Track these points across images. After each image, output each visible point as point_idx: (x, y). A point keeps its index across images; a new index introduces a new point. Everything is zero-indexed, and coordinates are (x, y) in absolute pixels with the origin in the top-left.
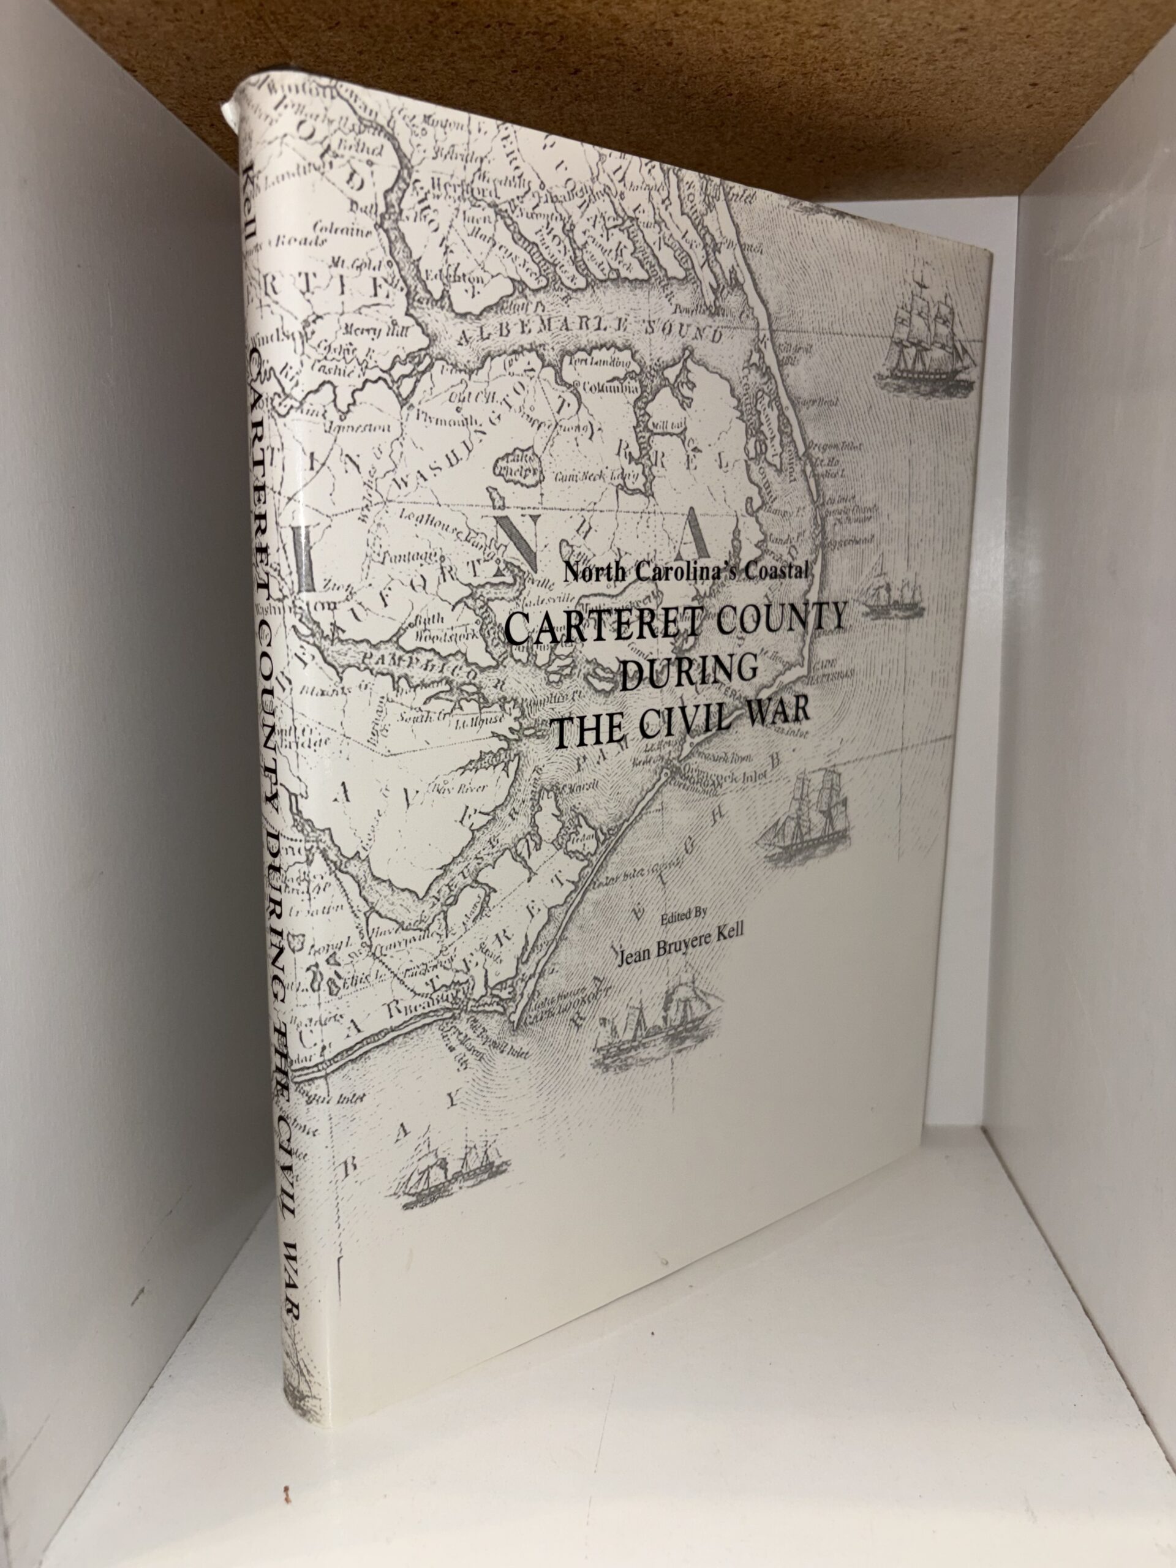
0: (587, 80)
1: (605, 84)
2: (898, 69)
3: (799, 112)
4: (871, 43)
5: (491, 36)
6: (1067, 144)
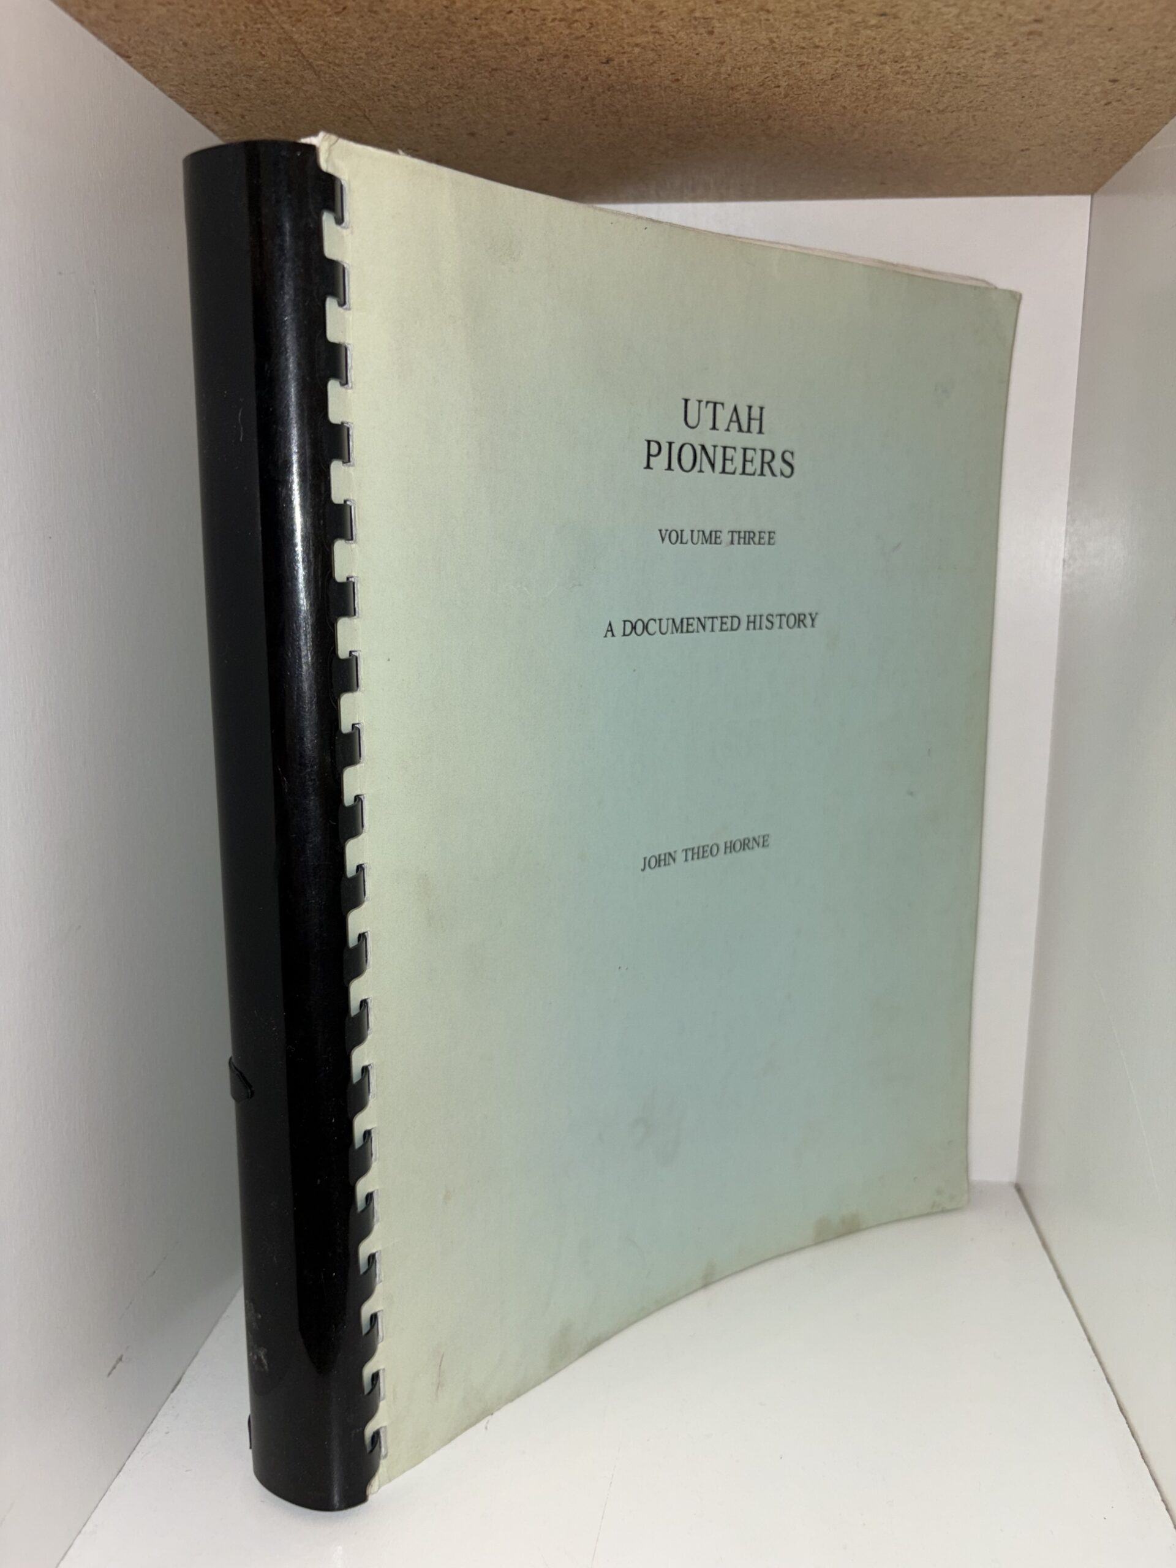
0: (620, 70)
1: (639, 73)
2: (964, 62)
3: (855, 104)
4: (935, 34)
5: (513, 23)
6: (1147, 143)
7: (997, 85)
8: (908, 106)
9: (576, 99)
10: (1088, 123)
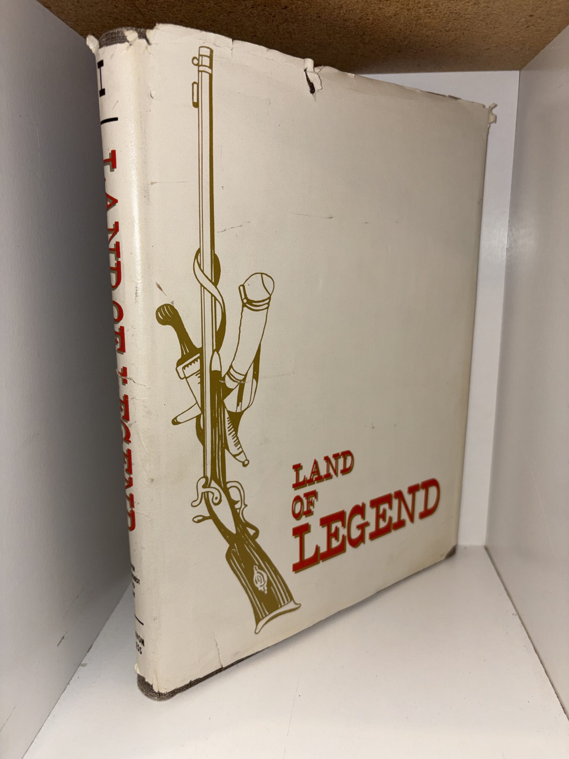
0: (291, 12)
1: (301, 14)
2: (459, 7)
3: (405, 28)
6: (546, 46)
7: (475, 19)
8: (431, 29)
9: (270, 26)
10: (518, 36)
